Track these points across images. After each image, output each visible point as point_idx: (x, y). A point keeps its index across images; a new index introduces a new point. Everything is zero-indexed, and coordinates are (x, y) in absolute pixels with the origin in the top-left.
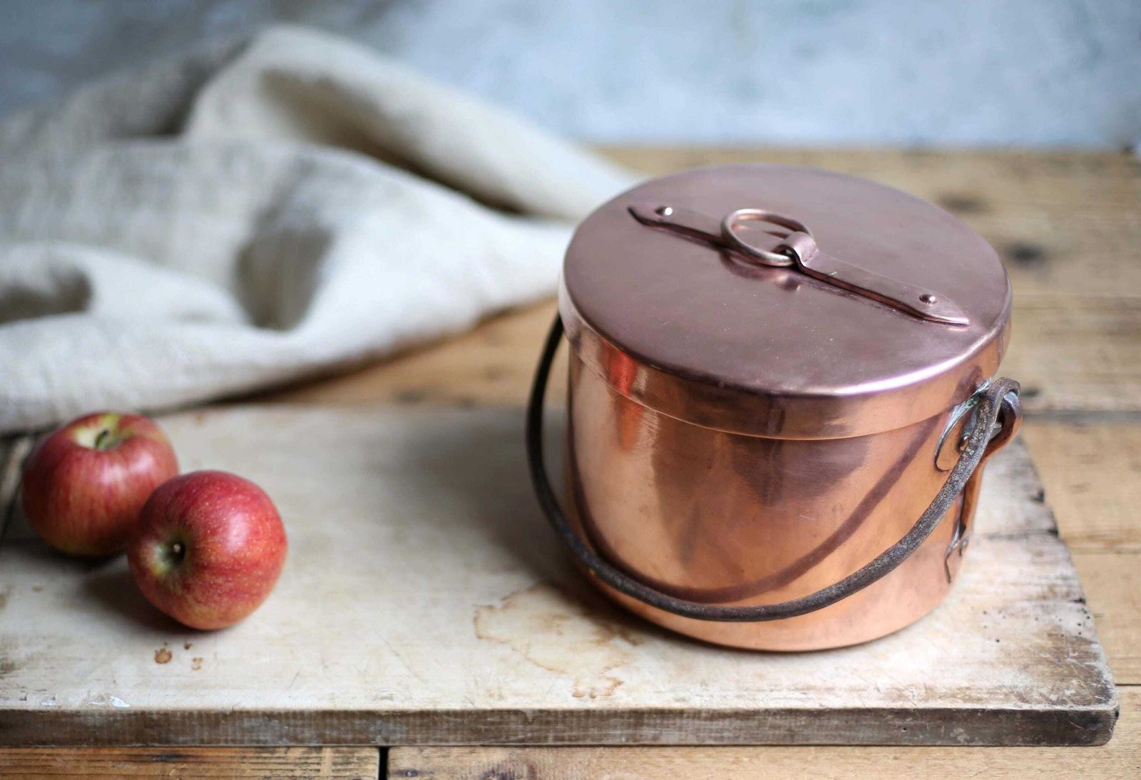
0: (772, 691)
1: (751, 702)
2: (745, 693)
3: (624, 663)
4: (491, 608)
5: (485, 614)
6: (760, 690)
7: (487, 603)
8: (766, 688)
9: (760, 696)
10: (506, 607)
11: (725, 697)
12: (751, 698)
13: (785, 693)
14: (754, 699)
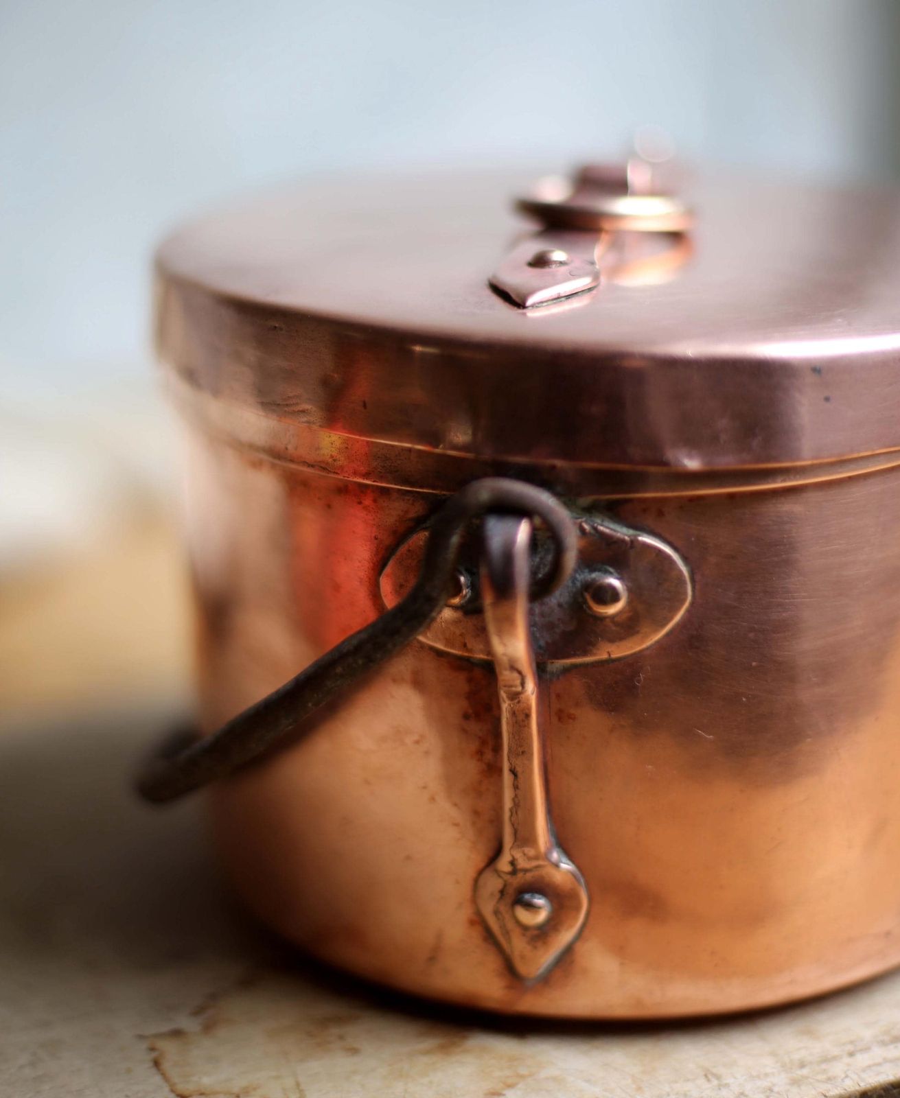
0: (851, 1054)
1: (829, 1086)
2: (805, 1071)
3: (522, 1077)
4: (177, 1034)
5: (170, 1049)
6: (826, 1060)
7: (166, 1027)
8: (836, 1051)
9: (837, 1069)
10: (208, 1028)
11: (771, 1090)
12: (823, 1077)
13: (878, 1053)
14: (829, 1079)
